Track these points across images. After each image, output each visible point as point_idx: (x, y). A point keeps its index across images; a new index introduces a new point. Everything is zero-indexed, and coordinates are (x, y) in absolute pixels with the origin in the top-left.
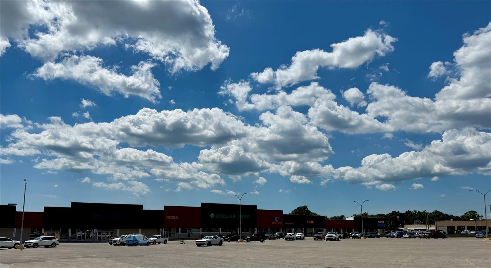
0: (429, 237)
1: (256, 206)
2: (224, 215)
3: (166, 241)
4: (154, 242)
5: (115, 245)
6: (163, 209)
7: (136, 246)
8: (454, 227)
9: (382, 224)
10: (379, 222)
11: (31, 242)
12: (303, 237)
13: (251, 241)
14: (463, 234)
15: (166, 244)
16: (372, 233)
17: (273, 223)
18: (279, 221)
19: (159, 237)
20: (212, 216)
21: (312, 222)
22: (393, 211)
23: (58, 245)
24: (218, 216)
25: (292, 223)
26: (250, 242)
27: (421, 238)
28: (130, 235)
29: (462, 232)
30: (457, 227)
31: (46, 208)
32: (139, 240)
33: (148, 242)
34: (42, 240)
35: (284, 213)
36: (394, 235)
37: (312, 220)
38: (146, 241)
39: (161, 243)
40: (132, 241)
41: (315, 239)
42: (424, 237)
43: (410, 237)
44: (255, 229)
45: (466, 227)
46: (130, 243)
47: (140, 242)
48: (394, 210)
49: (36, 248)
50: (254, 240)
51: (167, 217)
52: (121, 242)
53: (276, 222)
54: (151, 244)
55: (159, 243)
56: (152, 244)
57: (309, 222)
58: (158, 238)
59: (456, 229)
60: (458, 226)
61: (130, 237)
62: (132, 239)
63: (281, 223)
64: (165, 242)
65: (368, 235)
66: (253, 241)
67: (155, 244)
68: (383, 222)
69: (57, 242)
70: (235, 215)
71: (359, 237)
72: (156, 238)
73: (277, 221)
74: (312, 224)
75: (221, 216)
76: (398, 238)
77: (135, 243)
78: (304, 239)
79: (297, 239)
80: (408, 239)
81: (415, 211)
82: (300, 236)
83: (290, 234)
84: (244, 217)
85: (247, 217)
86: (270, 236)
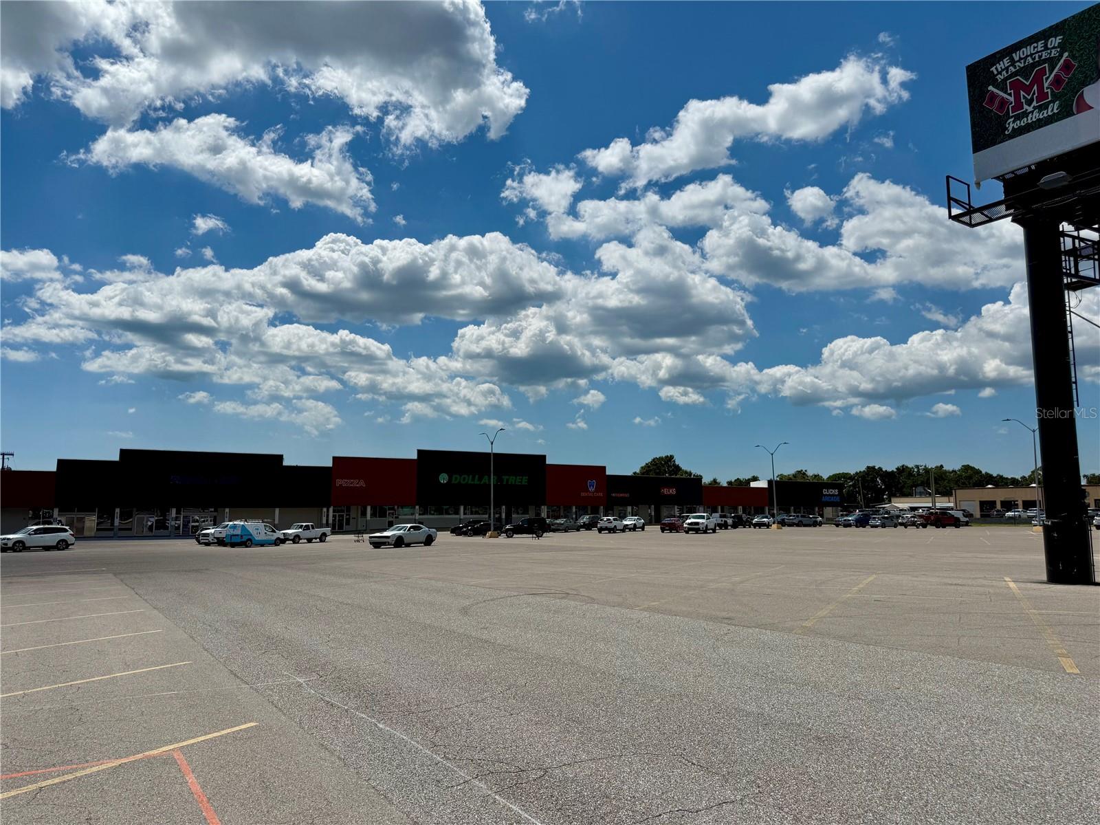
0: (924, 526)
1: (545, 457)
2: (471, 476)
3: (324, 535)
4: (296, 539)
5: (208, 544)
6: (329, 464)
7: (247, 547)
8: (994, 502)
9: (833, 495)
10: (825, 492)
11: (8, 539)
12: (641, 525)
13: (515, 536)
14: (1010, 518)
15: (324, 541)
16: (802, 516)
17: (583, 494)
18: (597, 491)
19: (307, 528)
20: (443, 478)
21: (673, 491)
22: (868, 467)
23: (73, 544)
24: (457, 479)
25: (627, 495)
26: (511, 537)
27: (906, 527)
28: (235, 523)
29: (1010, 514)
30: (1002, 502)
31: (61, 463)
32: (254, 533)
33: (278, 539)
34: (35, 534)
35: (608, 472)
36: (850, 520)
37: (672, 488)
38: (272, 535)
39: (314, 540)
40: (238, 535)
41: (663, 530)
42: (914, 524)
43: (883, 526)
44: (543, 507)
45: (1020, 503)
46: (235, 540)
47: (258, 538)
48: (871, 465)
49: (20, 551)
50: (521, 534)
51: (339, 482)
52: (217, 538)
54: (287, 542)
55: (310, 541)
56: (291, 542)
57: (665, 491)
58: (304, 530)
59: (999, 506)
60: (1002, 499)
61: (235, 527)
62: (238, 532)
63: (601, 494)
64: (322, 538)
65: (794, 521)
66: (520, 536)
67: (298, 543)
68: (836, 492)
69: (71, 540)
70: (496, 478)
71: (768, 526)
72: (300, 530)
73: (592, 489)
74: (671, 495)
75: (464, 479)
76: (857, 527)
77: (246, 541)
78: (643, 529)
79: (625, 528)
80: (880, 529)
81: (917, 467)
82: (634, 522)
83: (610, 519)
84: (515, 481)
85: (524, 480)
86: (566, 525)
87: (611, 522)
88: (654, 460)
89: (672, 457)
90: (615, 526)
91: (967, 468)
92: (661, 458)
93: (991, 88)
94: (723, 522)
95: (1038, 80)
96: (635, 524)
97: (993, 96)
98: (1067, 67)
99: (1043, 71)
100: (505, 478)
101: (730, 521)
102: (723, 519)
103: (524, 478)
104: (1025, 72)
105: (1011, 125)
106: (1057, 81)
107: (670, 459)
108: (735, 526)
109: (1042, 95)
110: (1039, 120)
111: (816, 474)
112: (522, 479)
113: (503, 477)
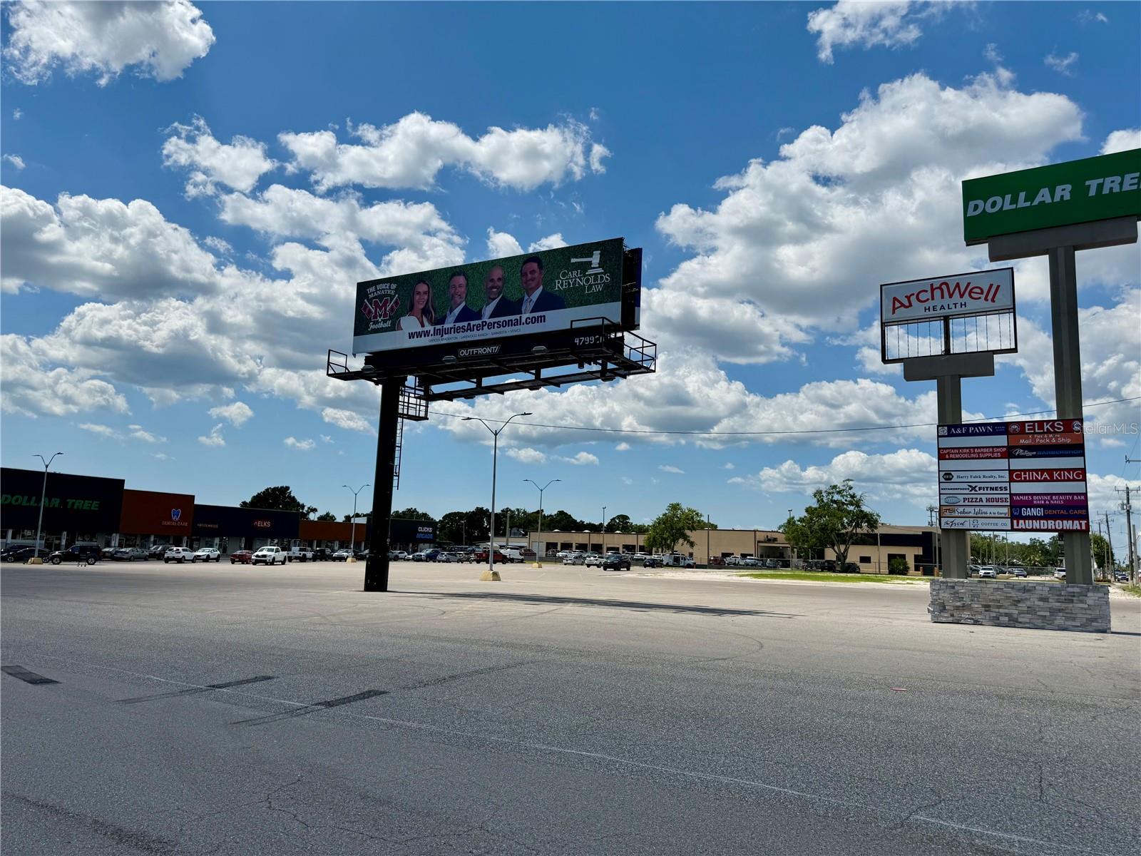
1: (123, 481)
2: (26, 498)
8: (557, 544)
9: (428, 533)
10: (420, 529)
12: (216, 557)
13: (62, 562)
17: (164, 523)
18: (182, 519)
21: (267, 524)
24: (8, 500)
25: (217, 526)
26: (58, 563)
29: (561, 554)
35: (197, 502)
36: (422, 556)
37: (268, 520)
41: (233, 562)
43: (447, 561)
44: (114, 535)
50: (71, 561)
53: (172, 521)
57: (259, 524)
59: (558, 547)
63: (185, 524)
66: (68, 562)
68: (430, 530)
70: (58, 500)
73: (175, 518)
75: (17, 500)
76: (425, 561)
78: (216, 561)
79: (196, 559)
80: (445, 564)
82: (207, 553)
83: (178, 550)
84: (83, 505)
85: (95, 505)
86: (132, 554)
87: (180, 553)
88: (267, 490)
89: (287, 488)
90: (184, 557)
91: (561, 513)
92: (275, 489)
93: (366, 300)
94: (301, 556)
95: (385, 305)
96: (208, 556)
97: (366, 306)
98: (396, 303)
99: (386, 302)
100: (70, 501)
101: (309, 555)
102: (302, 553)
103: (95, 502)
104: (381, 297)
105: (372, 326)
106: (392, 309)
107: (284, 490)
108: (314, 559)
109: (385, 315)
110: (383, 328)
111: (424, 512)
112: (91, 504)
113: (68, 500)
